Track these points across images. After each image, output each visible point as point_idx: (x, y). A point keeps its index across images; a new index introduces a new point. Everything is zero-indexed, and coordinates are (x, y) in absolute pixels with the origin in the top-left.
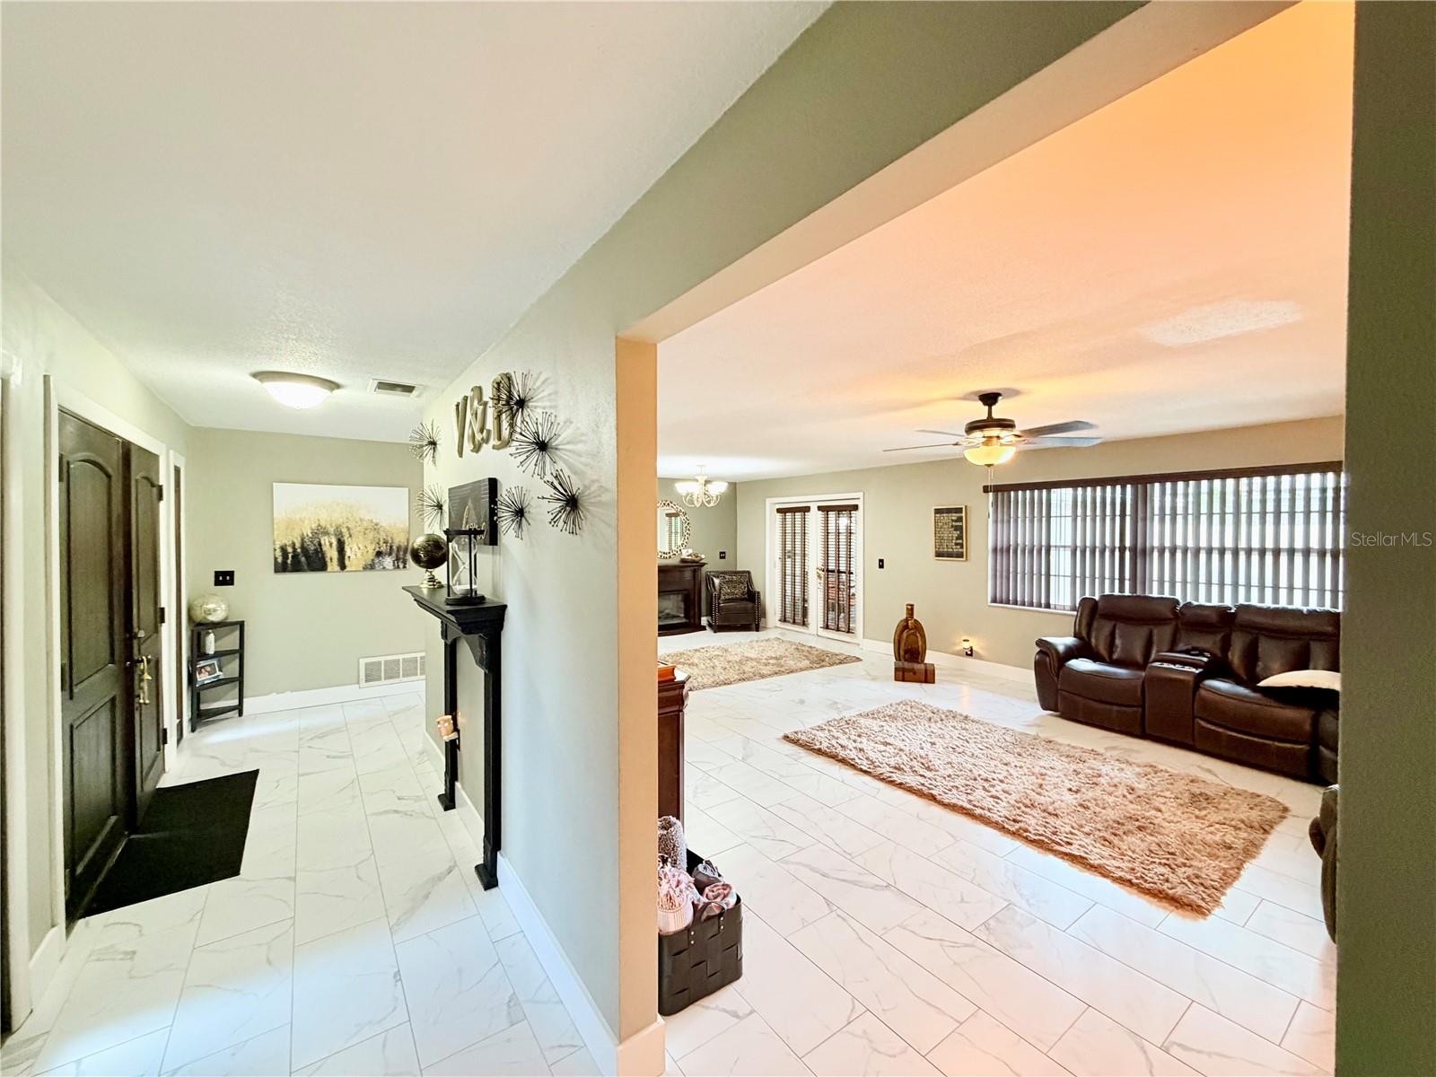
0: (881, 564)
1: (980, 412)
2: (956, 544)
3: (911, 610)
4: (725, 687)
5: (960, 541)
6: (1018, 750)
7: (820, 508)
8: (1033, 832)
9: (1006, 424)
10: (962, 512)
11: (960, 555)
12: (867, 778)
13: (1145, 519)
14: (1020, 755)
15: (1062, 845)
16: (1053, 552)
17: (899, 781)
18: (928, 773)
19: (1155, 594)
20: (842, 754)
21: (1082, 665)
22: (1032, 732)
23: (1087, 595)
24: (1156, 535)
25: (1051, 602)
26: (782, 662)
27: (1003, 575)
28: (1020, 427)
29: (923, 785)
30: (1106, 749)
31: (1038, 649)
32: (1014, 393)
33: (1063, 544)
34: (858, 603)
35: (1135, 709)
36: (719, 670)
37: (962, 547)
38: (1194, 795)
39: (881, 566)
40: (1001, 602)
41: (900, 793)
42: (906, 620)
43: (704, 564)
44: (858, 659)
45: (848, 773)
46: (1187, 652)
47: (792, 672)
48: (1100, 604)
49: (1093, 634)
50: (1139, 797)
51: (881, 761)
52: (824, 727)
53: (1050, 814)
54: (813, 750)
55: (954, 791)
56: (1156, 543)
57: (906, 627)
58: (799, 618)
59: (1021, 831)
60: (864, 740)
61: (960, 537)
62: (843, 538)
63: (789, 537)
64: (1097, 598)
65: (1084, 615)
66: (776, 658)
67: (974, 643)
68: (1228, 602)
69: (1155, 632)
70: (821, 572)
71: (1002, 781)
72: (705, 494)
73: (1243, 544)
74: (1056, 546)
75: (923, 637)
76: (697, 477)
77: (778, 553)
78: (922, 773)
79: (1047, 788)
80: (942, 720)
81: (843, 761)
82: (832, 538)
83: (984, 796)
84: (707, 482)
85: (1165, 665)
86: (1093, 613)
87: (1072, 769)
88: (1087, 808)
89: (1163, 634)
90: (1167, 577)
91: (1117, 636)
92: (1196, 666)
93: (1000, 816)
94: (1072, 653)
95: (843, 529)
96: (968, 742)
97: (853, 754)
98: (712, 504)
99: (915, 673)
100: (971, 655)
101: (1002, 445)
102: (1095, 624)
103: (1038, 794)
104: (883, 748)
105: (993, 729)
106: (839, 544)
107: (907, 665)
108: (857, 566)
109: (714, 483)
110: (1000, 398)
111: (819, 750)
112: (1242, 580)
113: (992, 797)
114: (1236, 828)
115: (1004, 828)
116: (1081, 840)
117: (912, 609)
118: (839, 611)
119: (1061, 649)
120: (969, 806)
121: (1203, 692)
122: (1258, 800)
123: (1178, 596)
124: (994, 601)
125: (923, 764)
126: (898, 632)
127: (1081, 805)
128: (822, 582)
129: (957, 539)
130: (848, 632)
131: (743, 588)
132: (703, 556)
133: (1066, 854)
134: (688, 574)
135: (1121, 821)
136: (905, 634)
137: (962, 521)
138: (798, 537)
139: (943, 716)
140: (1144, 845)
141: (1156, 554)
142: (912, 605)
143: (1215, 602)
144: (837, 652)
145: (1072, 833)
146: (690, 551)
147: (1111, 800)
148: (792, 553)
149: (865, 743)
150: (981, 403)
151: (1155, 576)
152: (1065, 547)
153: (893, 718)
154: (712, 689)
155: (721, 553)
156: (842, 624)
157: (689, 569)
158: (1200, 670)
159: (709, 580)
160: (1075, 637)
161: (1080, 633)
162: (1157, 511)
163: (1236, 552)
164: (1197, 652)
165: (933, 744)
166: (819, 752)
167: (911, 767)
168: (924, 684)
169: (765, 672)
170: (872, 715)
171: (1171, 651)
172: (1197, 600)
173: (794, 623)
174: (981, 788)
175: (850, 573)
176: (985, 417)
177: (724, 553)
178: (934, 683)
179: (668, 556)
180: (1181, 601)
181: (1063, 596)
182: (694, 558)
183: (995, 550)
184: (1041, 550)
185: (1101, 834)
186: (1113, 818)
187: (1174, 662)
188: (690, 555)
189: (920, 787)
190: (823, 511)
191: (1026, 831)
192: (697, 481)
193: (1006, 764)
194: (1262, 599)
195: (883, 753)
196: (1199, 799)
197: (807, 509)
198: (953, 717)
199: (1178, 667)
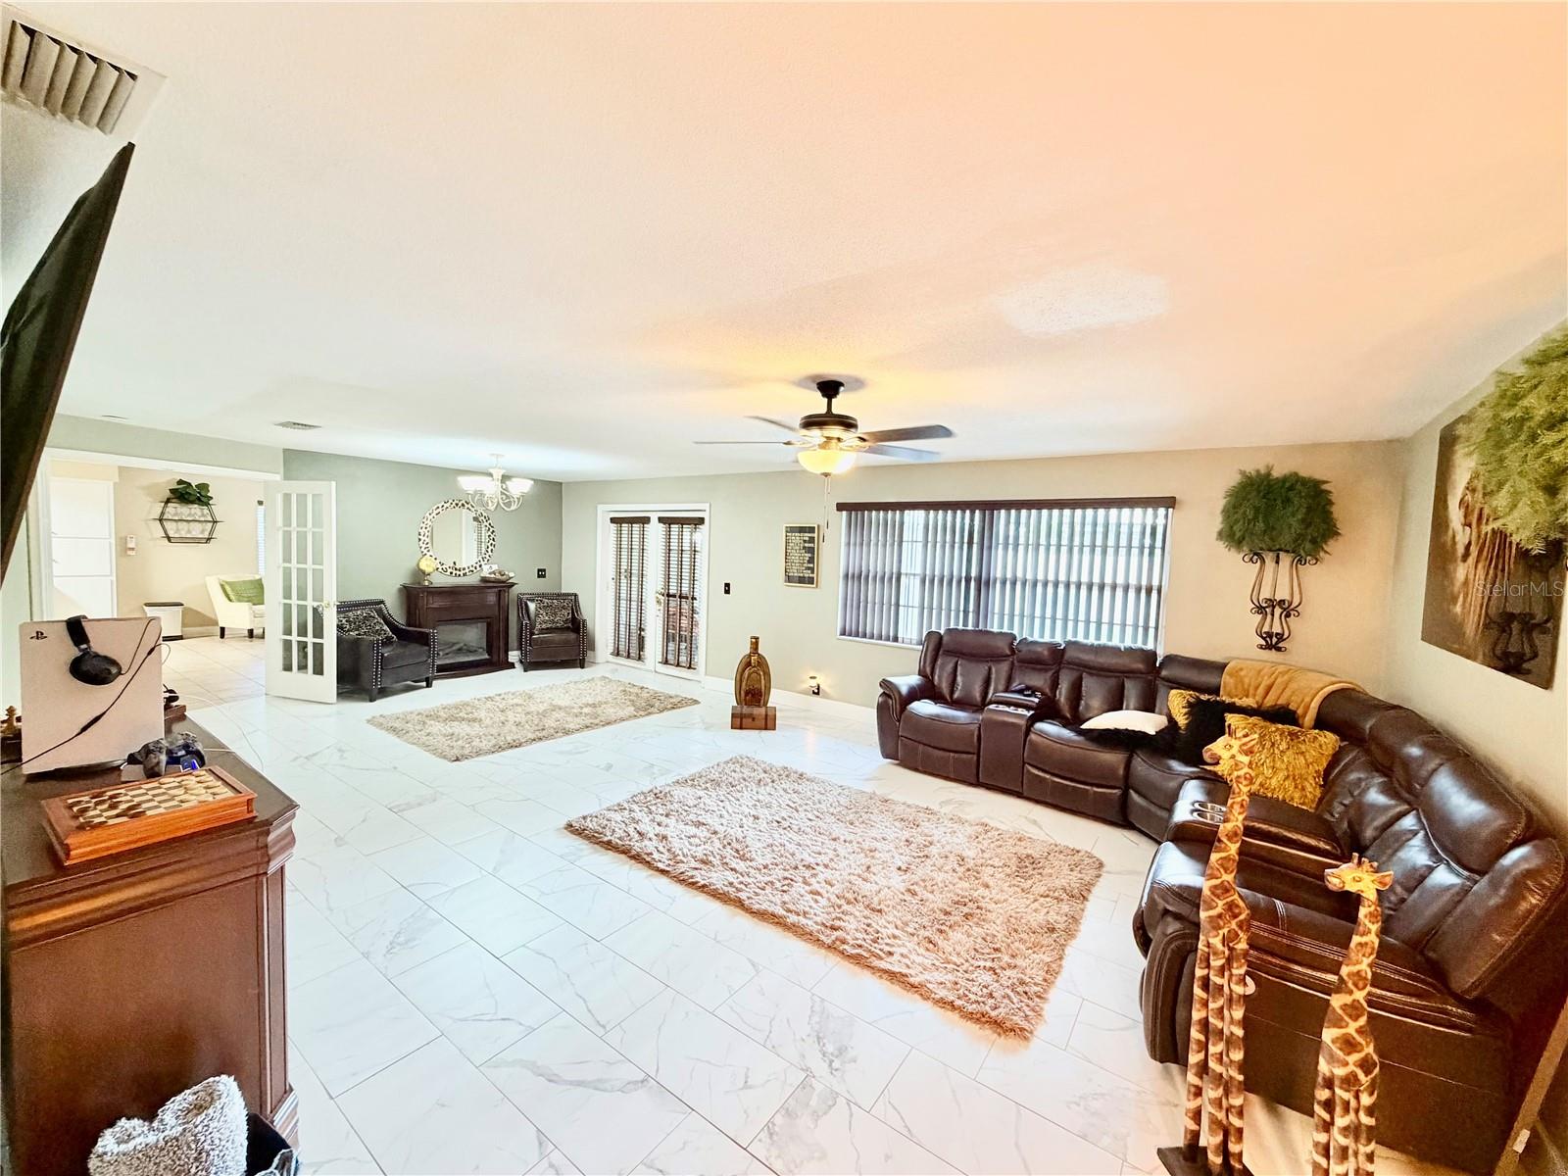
0: (727, 589)
1: (818, 404)
2: (809, 568)
3: (755, 643)
4: (510, 751)
5: (812, 565)
6: (851, 817)
7: (661, 520)
8: (851, 942)
9: (847, 423)
10: (814, 532)
11: (811, 581)
12: (664, 880)
13: (990, 548)
14: (852, 824)
15: (882, 959)
16: (903, 578)
17: (702, 882)
18: (742, 863)
19: (995, 629)
20: (637, 846)
21: (924, 708)
22: (868, 788)
23: (933, 629)
24: (1001, 564)
25: (899, 636)
26: (599, 710)
27: (855, 604)
28: (863, 428)
29: (731, 884)
30: (942, 804)
31: (882, 691)
32: (859, 384)
33: (913, 572)
34: (701, 632)
35: (970, 756)
36: (510, 726)
37: (813, 572)
38: (1021, 860)
39: (727, 592)
40: (850, 635)
41: (702, 901)
42: (750, 656)
43: (513, 585)
44: (696, 702)
45: (639, 874)
46: (1020, 692)
47: (608, 724)
48: (945, 639)
49: (937, 672)
50: (969, 870)
51: (685, 850)
52: (626, 805)
53: (873, 910)
54: (601, 843)
55: (768, 889)
56: (999, 575)
57: (749, 664)
58: (634, 652)
59: (838, 943)
60: (672, 821)
61: (811, 560)
62: (686, 556)
63: (624, 553)
64: (942, 632)
65: (930, 648)
66: (594, 706)
67: (822, 680)
68: (1058, 639)
69: (993, 670)
70: (661, 597)
71: (826, 866)
72: (502, 493)
73: (1074, 578)
74: (906, 574)
75: (767, 674)
76: (491, 471)
77: (612, 573)
78: (734, 866)
79: (875, 871)
80: (773, 782)
81: (636, 858)
82: (674, 555)
83: (803, 892)
84: (505, 478)
85: (1001, 708)
86: (938, 647)
87: (904, 839)
88: (914, 894)
89: (1000, 671)
90: (1007, 611)
91: (958, 673)
92: (1028, 708)
93: (816, 923)
94: (915, 694)
95: (686, 546)
96: (797, 811)
97: (649, 846)
98: (513, 508)
99: (753, 719)
100: (818, 693)
101: (841, 449)
102: (939, 662)
103: (864, 880)
104: (693, 830)
105: (828, 788)
106: (681, 563)
107: (746, 710)
108: (701, 592)
109: (514, 479)
110: (842, 389)
111: (609, 843)
112: (1071, 616)
113: (811, 892)
114: (1059, 900)
115: (818, 940)
116: (904, 945)
117: (757, 643)
118: (680, 643)
119: (904, 690)
120: (782, 912)
121: (1033, 736)
122: (1076, 858)
123: (1016, 632)
124: (843, 633)
125: (737, 851)
126: (740, 670)
127: (909, 890)
128: (662, 608)
129: (809, 562)
130: (690, 668)
131: (566, 614)
132: (511, 575)
133: (886, 971)
134: (492, 599)
135: (948, 909)
136: (746, 672)
137: (814, 543)
138: (635, 554)
139: (775, 777)
140: (970, 943)
141: (998, 585)
142: (757, 639)
143: (1047, 639)
144: (672, 693)
145: (895, 937)
146: (495, 567)
147: (940, 877)
148: (628, 573)
149: (673, 828)
150: (819, 394)
151: (996, 610)
152: (914, 575)
153: (716, 783)
154: (490, 757)
155: (539, 570)
156: (683, 659)
157: (494, 590)
158: (1032, 712)
159: (522, 606)
160: (919, 675)
161: (925, 671)
162: (1001, 540)
163: (1068, 586)
164: (1029, 692)
165: (756, 818)
166: (609, 846)
167: (723, 857)
168: (764, 732)
169: (572, 726)
170: (690, 782)
171: (1006, 690)
172: (1032, 637)
173: (628, 657)
174: (801, 880)
175: (693, 598)
176: (824, 411)
177: (544, 570)
178: (774, 729)
179: (461, 573)
180: (1017, 636)
181: (911, 629)
182: (498, 576)
183: (846, 576)
184: (892, 578)
185: (927, 934)
186: (941, 906)
187: (1008, 704)
188: (494, 573)
189: (726, 889)
190: (665, 524)
191: (844, 942)
192: (491, 475)
193: (834, 840)
194: (1087, 636)
195: (692, 840)
196: (1027, 866)
197: (645, 521)
198: (787, 776)
199: (1011, 709)
